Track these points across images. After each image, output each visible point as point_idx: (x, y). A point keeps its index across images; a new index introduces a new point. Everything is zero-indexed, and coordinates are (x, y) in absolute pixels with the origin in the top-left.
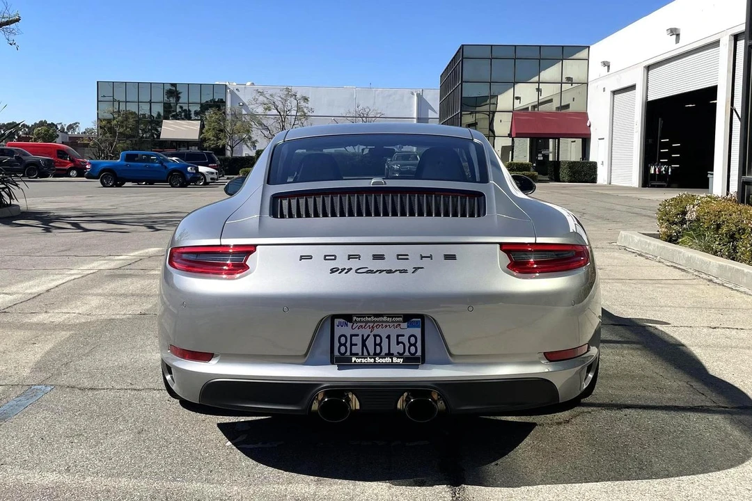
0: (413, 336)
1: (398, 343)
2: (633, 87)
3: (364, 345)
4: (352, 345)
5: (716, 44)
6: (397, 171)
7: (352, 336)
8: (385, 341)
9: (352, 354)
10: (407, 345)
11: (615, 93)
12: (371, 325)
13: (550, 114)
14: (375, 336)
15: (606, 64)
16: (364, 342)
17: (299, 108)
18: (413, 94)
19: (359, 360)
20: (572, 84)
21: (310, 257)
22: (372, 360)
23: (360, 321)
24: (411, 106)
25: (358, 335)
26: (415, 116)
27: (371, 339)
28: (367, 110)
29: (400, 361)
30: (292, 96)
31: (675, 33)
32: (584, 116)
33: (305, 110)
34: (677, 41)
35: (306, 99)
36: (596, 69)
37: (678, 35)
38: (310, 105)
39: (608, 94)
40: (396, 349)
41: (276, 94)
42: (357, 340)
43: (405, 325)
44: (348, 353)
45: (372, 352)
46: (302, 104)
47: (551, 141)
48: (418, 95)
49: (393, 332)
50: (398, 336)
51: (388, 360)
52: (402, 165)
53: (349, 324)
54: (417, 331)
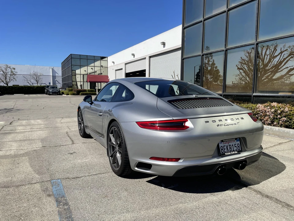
0: (238, 144)
1: (235, 147)
2: (122, 69)
3: (227, 149)
4: (224, 149)
5: (145, 58)
6: (51, 92)
7: (224, 146)
8: (232, 146)
9: (225, 152)
10: (237, 147)
11: (116, 70)
12: (228, 142)
13: (96, 76)
14: (229, 145)
15: (113, 62)
16: (227, 147)
17: (12, 72)
18: (50, 68)
19: (227, 154)
20: (103, 67)
21: (208, 122)
22: (230, 153)
23: (225, 141)
24: (50, 72)
25: (225, 146)
26: (51, 75)
27: (229, 146)
28: (37, 73)
29: (237, 152)
30: (8, 67)
31: (133, 55)
32: (107, 77)
33: (14, 72)
34: (134, 57)
35: (14, 69)
36: (110, 64)
37: (134, 56)
38: (16, 70)
39: (115, 71)
40: (235, 149)
41: (2, 67)
42: (225, 147)
43: (236, 141)
44: (224, 152)
45: (229, 151)
46: (13, 70)
47: (97, 83)
48: (52, 69)
49: (234, 143)
50: (235, 144)
51: (234, 153)
52: (53, 90)
53: (223, 143)
54: (239, 142)
